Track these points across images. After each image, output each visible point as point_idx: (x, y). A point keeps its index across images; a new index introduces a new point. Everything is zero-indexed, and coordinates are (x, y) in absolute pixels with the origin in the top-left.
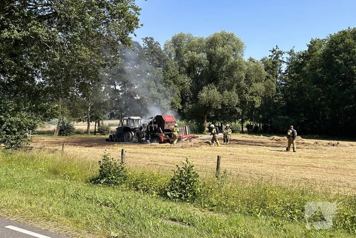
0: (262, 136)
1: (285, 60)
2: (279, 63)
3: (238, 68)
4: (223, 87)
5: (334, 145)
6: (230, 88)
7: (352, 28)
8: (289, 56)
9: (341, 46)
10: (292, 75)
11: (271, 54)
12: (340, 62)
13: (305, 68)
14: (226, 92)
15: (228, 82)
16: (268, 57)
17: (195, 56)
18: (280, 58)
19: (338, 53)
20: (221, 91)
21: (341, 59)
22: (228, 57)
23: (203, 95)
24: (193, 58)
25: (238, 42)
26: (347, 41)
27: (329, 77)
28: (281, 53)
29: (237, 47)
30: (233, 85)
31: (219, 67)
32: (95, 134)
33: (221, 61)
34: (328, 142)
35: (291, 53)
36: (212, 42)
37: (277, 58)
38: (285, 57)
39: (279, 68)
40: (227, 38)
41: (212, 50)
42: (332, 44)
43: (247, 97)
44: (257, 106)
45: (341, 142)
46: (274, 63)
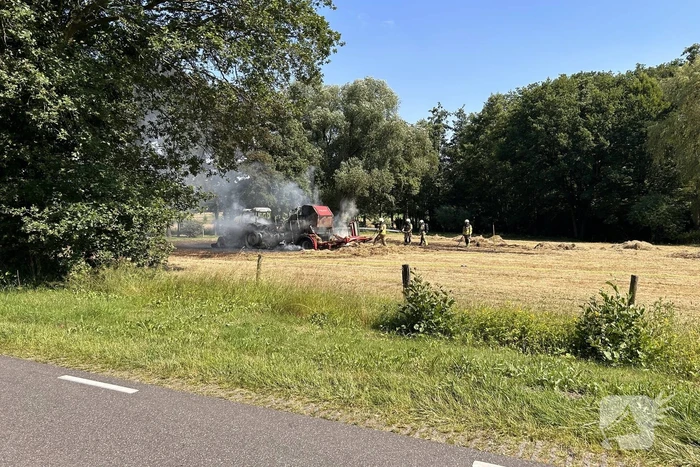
0: (437, 236)
1: (451, 125)
2: (441, 130)
3: (394, 135)
4: (371, 164)
5: (567, 248)
6: (381, 165)
7: (552, 79)
8: (456, 119)
9: (539, 104)
10: (466, 146)
11: (431, 115)
12: (539, 128)
13: (482, 137)
14: (376, 171)
15: (377, 155)
16: (426, 119)
17: (329, 114)
18: (444, 122)
19: (535, 115)
20: (368, 168)
21: (541, 122)
22: (379, 119)
23: (342, 174)
24: (325, 118)
25: (391, 96)
26: (549, 97)
27: (522, 149)
28: (445, 114)
29: (391, 104)
30: (385, 160)
31: (365, 132)
32: (178, 236)
33: (368, 123)
34: (559, 243)
35: (460, 114)
36: (353, 94)
37: (438, 121)
38: (451, 121)
39: (441, 137)
40: (376, 89)
41: (353, 106)
42: (526, 101)
43: (402, 177)
44: (416, 192)
45: (578, 244)
46: (436, 128)
